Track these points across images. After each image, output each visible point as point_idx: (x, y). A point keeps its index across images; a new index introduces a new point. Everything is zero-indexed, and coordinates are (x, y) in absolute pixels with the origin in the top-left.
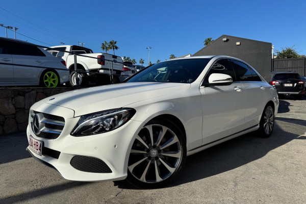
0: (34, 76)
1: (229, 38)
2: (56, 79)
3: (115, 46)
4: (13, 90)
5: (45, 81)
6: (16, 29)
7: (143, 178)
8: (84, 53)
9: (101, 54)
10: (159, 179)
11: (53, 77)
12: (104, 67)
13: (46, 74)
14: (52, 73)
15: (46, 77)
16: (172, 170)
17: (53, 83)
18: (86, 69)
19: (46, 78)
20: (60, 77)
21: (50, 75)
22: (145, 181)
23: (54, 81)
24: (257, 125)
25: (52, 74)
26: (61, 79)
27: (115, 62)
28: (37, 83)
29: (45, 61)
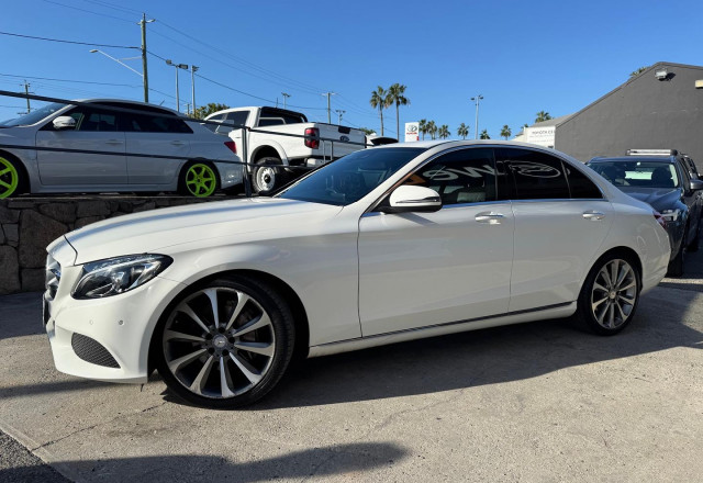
0: (166, 173)
1: (673, 71)
2: (213, 178)
3: (402, 98)
4: (109, 201)
5: (188, 183)
6: (195, 69)
7: (196, 387)
8: (280, 123)
9: (311, 125)
10: (227, 392)
11: (206, 175)
12: (317, 153)
13: (192, 169)
14: (205, 168)
15: (191, 174)
16: (254, 379)
17: (206, 187)
18: (282, 157)
19: (191, 177)
20: (221, 174)
21: (198, 170)
22: (199, 392)
23: (208, 184)
24: (569, 303)
25: (204, 170)
26: (222, 178)
27: (343, 140)
28: (174, 187)
29: (191, 142)
